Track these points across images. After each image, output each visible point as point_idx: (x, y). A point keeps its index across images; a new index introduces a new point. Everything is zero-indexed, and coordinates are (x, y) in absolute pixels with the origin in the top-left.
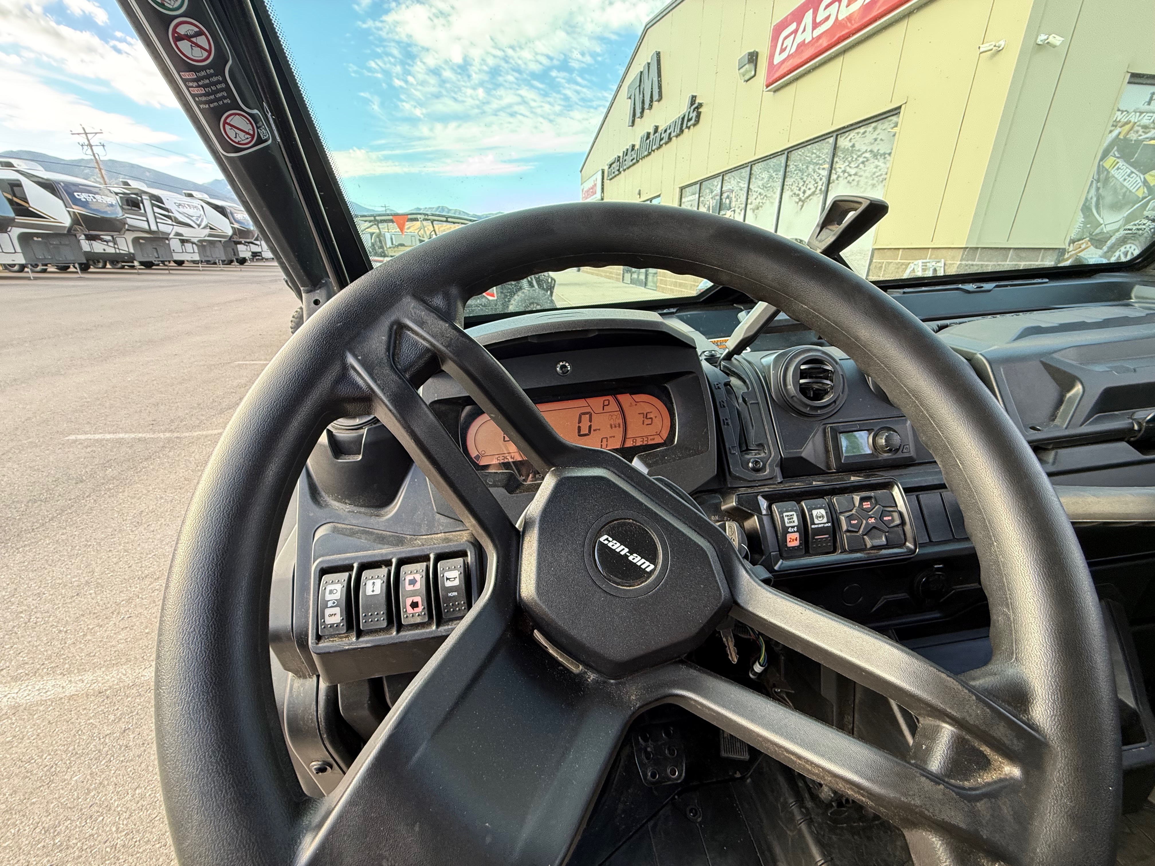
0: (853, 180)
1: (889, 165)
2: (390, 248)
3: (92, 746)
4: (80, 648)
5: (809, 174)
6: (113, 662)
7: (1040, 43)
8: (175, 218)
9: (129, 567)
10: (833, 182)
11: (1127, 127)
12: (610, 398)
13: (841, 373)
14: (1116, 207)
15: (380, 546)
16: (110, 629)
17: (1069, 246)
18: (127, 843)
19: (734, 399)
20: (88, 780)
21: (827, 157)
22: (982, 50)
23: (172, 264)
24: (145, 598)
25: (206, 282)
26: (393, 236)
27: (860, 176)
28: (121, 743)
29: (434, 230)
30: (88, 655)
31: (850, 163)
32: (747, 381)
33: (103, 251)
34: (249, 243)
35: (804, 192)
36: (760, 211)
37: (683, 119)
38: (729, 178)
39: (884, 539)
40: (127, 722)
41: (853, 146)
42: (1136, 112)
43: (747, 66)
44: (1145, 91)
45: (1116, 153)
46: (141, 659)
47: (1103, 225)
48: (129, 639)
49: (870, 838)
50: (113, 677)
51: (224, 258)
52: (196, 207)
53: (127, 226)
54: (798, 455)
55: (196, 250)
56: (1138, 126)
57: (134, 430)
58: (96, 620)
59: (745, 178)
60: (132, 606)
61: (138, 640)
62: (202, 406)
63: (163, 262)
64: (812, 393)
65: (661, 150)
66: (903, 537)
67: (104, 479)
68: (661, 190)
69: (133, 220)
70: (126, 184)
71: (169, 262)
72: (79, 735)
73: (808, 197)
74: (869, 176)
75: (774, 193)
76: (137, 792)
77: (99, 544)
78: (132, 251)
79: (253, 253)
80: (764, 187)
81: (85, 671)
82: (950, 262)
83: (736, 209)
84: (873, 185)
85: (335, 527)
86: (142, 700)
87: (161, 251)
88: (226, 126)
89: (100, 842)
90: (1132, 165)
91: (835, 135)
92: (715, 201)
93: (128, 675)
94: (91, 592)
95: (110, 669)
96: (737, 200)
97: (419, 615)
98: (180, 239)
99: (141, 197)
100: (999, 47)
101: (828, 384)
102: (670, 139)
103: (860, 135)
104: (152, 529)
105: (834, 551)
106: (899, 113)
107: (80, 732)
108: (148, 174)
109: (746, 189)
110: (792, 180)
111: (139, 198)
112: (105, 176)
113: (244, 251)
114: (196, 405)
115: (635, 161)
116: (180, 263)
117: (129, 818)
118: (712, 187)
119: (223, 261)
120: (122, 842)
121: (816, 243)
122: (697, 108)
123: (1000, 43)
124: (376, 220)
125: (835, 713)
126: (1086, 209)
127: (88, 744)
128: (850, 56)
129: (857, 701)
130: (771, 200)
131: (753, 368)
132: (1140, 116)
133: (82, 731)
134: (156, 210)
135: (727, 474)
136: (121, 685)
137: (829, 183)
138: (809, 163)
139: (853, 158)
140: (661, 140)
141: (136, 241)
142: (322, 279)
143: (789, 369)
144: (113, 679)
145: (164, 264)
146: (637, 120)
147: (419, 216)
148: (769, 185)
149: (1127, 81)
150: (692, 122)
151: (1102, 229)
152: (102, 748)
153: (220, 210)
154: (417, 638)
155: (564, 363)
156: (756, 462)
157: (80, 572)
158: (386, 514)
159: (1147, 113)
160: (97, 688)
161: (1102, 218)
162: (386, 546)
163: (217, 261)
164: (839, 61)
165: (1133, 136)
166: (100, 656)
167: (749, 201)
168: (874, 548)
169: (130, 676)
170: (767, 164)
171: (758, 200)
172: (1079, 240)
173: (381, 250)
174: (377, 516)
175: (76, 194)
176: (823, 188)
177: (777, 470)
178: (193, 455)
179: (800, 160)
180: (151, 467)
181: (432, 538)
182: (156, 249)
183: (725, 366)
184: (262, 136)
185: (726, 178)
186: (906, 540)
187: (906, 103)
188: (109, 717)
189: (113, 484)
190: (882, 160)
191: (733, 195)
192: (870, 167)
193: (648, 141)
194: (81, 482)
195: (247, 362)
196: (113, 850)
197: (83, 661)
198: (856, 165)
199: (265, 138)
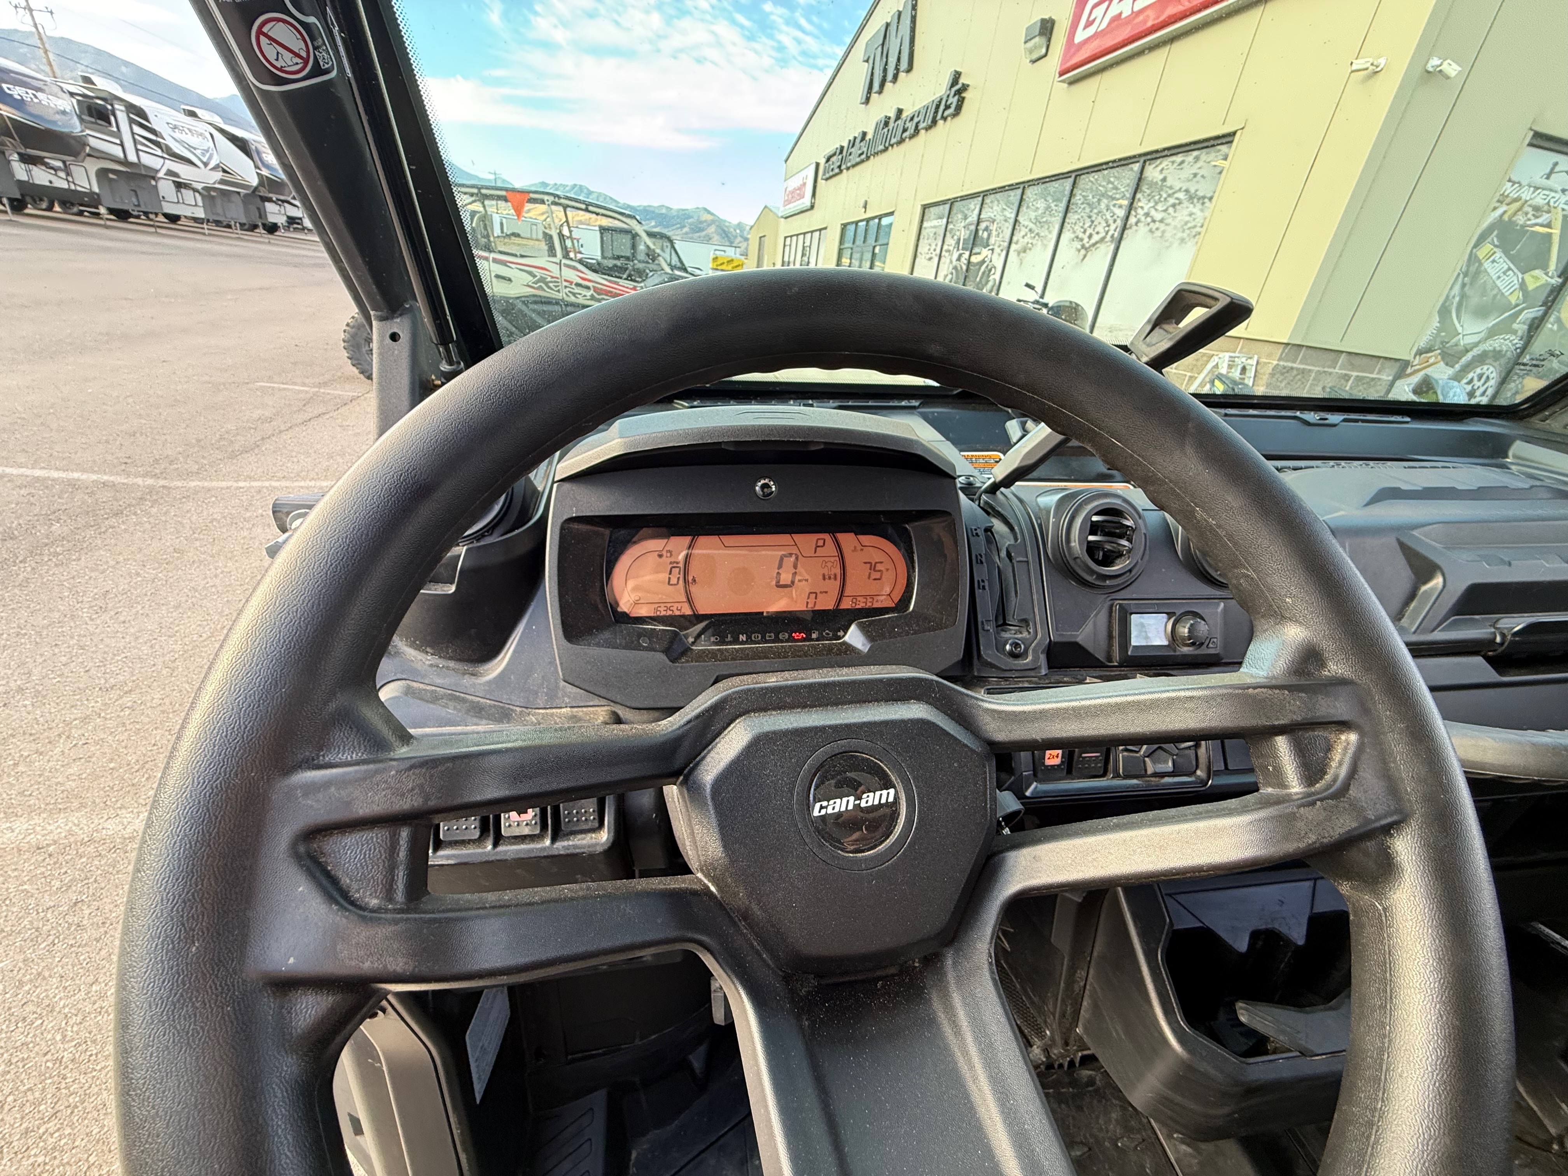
0: (1157, 229)
1: (1207, 214)
2: (498, 237)
3: (26, 922)
4: (8, 782)
5: (1100, 212)
6: (60, 806)
7: (1431, 69)
8: (167, 146)
9: (87, 671)
10: (1131, 228)
11: (1516, 205)
12: (826, 536)
13: (1144, 531)
14: (1482, 313)
15: (475, 720)
16: (55, 758)
17: (1415, 358)
18: (77, 1056)
19: (995, 552)
20: (20, 969)
21: (1127, 191)
22: (1354, 67)
23: (161, 218)
24: (110, 719)
25: (214, 254)
26: (504, 221)
27: (1167, 225)
28: (70, 921)
29: (567, 221)
30: (22, 793)
31: (1156, 203)
32: (1016, 528)
33: (48, 184)
34: (283, 201)
35: (1090, 236)
36: (1029, 256)
37: (940, 102)
38: (992, 202)
39: (1170, 764)
40: (80, 892)
41: (1164, 180)
42: (1530, 186)
43: (1037, 39)
44: (1546, 158)
45: (1495, 240)
46: (102, 805)
47: (1461, 336)
48: (84, 776)
49: (1080, 1108)
50: (59, 827)
51: (244, 221)
52: (201, 134)
53: (88, 149)
54: (1073, 640)
55: (200, 203)
56: (1530, 206)
57: (96, 469)
58: (33, 745)
59: (1013, 204)
60: (90, 728)
61: (98, 778)
62: (202, 443)
63: (146, 214)
64: (1101, 554)
65: (903, 146)
66: (1194, 763)
67: (48, 538)
68: (896, 206)
69: (98, 141)
70: (87, 80)
71: (156, 214)
72: (7, 905)
73: (1094, 245)
74: (1179, 226)
75: (1050, 232)
76: (94, 988)
77: (39, 634)
78: (96, 189)
79: (289, 217)
80: (1037, 221)
81: (16, 815)
82: (1265, 360)
83: (996, 247)
84: (1182, 240)
85: (409, 688)
86: (102, 863)
87: (144, 196)
88: (262, 38)
89: (37, 1053)
90: (1511, 259)
91: (1142, 160)
92: (968, 232)
93: (81, 826)
94: (26, 702)
95: (55, 816)
96: (998, 236)
97: (527, 824)
98: (174, 182)
99: (112, 105)
100: (1377, 67)
101: (1125, 546)
102: (917, 131)
103: (1176, 165)
104: (122, 619)
105: (1104, 774)
106: (1231, 142)
107: (8, 902)
108: (124, 69)
109: (1012, 221)
110: (1076, 217)
111: (109, 107)
112: (53, 63)
113: (275, 213)
114: (194, 441)
115: (863, 157)
116: (174, 219)
117: (81, 1023)
118: (966, 212)
119: (242, 225)
120: (70, 1055)
121: (1143, 347)
122: (959, 92)
123: (1380, 61)
124: (482, 194)
125: (1065, 967)
126: (1444, 312)
127: (20, 919)
128: (1178, 46)
129: (1095, 954)
130: (1045, 242)
131: (1026, 509)
132: (1534, 192)
133: (11, 900)
134: (137, 129)
135: (975, 657)
136: (72, 840)
137: (1124, 228)
138: (1103, 195)
139: (1161, 196)
140: (905, 130)
141: (102, 174)
142: (406, 301)
143: (1076, 519)
144: (59, 830)
145: (148, 217)
146: (874, 96)
147: (546, 198)
148: (1044, 220)
149: (1527, 141)
150: (951, 111)
151: (1459, 340)
152: (41, 926)
153: (238, 143)
154: (523, 856)
155: (767, 481)
156: (1016, 645)
157: (10, 672)
158: (487, 672)
159: (1544, 189)
160: (34, 842)
161: (1462, 326)
162: (484, 722)
163: (233, 223)
164: (1162, 53)
165: (1520, 219)
166: (40, 796)
167: (1015, 239)
168: (1156, 775)
169: (86, 828)
170: (1045, 189)
171: (1026, 240)
172: (1427, 352)
173: (484, 240)
174: (473, 675)
175: (5, 86)
176: (1116, 235)
177: (1043, 658)
178: (189, 515)
179: (1091, 189)
180: (123, 527)
181: (552, 715)
182: (135, 191)
183: (986, 503)
184: (321, 63)
185: (988, 200)
186: (1197, 767)
187: (1242, 129)
188: (53, 883)
189: (62, 546)
190: (1199, 206)
191: (994, 227)
192: (1182, 215)
193: (886, 130)
194: (11, 538)
195: (276, 385)
196: (57, 1065)
197: (13, 801)
198: (1164, 208)
199: (326, 66)
